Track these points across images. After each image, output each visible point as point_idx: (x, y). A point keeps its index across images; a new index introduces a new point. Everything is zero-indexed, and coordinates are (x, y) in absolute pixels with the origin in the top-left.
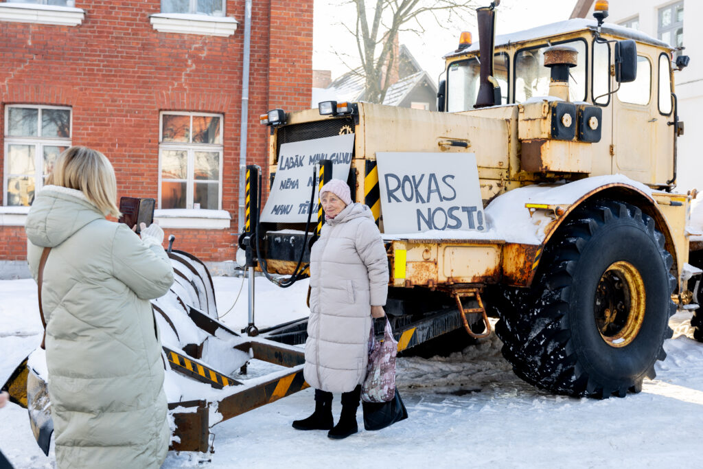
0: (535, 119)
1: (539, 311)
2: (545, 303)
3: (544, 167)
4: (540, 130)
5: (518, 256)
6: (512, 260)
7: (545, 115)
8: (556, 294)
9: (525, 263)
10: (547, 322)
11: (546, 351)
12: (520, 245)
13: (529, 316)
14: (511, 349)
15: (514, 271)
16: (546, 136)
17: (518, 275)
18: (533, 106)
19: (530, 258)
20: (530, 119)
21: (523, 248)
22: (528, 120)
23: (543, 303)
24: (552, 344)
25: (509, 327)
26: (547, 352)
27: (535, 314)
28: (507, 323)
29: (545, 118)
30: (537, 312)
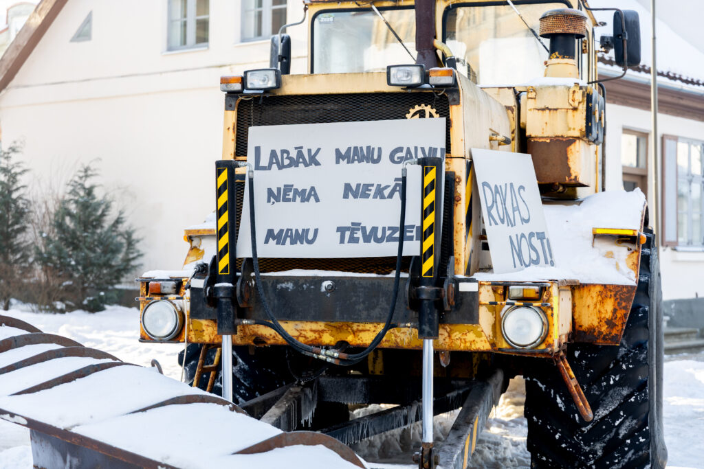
0: (556, 109)
1: (617, 379)
2: (627, 366)
3: (573, 177)
4: (567, 123)
5: (602, 302)
6: (592, 307)
7: (576, 104)
8: (641, 353)
9: (615, 311)
10: (625, 392)
11: (617, 434)
12: (605, 286)
13: (600, 386)
14: (557, 436)
15: (596, 323)
16: (577, 134)
17: (604, 329)
18: (552, 89)
19: (624, 304)
20: (548, 108)
21: (611, 291)
22: (543, 110)
23: (624, 367)
24: (627, 423)
25: (560, 405)
26: (619, 434)
27: (612, 382)
28: (559, 400)
29: (575, 109)
30: (614, 380)
